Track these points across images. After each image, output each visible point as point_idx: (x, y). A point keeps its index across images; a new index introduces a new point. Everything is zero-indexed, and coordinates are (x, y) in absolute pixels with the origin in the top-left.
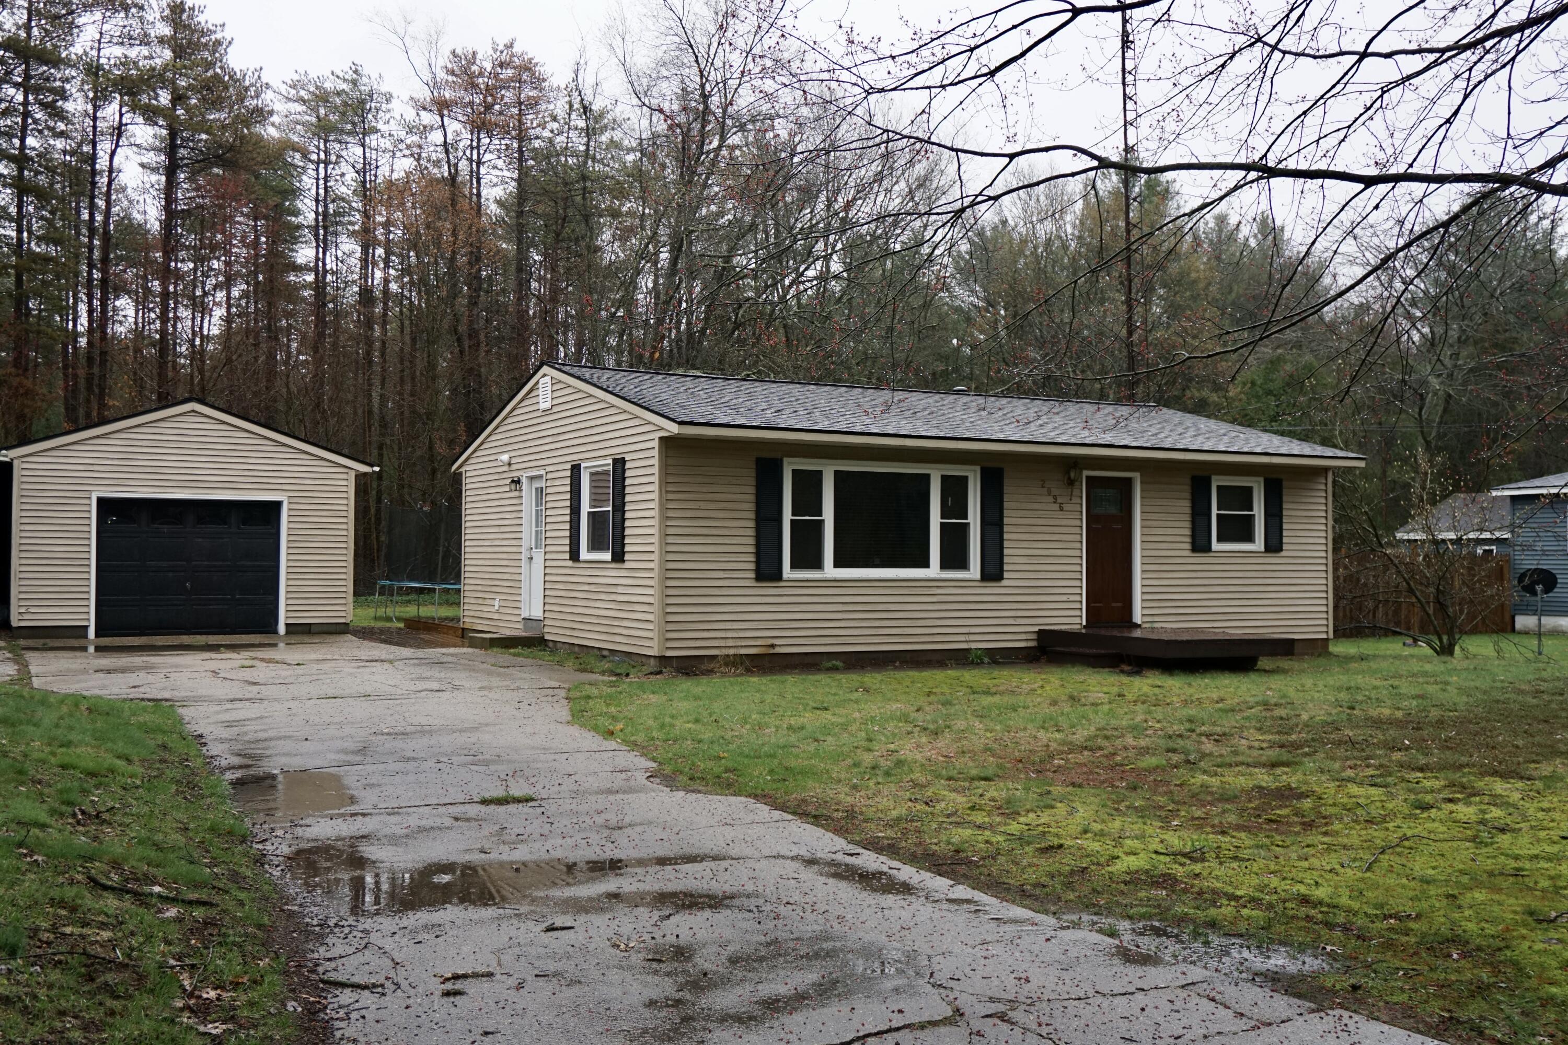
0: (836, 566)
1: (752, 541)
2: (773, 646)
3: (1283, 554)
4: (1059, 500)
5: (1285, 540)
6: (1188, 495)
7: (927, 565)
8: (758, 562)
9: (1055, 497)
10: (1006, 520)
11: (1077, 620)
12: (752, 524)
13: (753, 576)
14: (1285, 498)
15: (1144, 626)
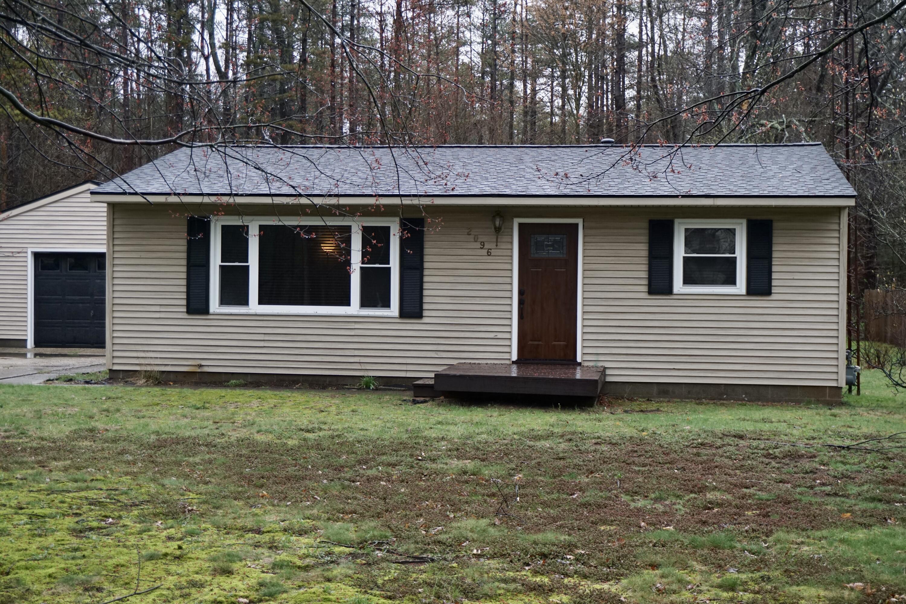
0: (261, 302)
1: (184, 282)
2: (201, 366)
3: (773, 297)
4: (487, 246)
5: (774, 283)
6: (645, 239)
7: (348, 304)
8: (188, 299)
9: (483, 244)
10: (426, 265)
11: (507, 356)
12: (184, 269)
13: (185, 310)
14: (775, 240)
15: (586, 364)
